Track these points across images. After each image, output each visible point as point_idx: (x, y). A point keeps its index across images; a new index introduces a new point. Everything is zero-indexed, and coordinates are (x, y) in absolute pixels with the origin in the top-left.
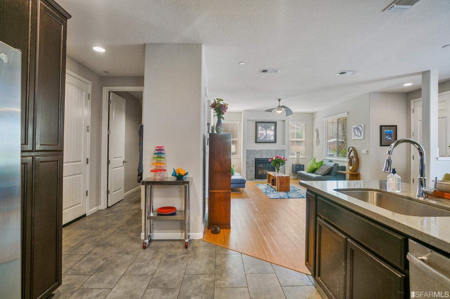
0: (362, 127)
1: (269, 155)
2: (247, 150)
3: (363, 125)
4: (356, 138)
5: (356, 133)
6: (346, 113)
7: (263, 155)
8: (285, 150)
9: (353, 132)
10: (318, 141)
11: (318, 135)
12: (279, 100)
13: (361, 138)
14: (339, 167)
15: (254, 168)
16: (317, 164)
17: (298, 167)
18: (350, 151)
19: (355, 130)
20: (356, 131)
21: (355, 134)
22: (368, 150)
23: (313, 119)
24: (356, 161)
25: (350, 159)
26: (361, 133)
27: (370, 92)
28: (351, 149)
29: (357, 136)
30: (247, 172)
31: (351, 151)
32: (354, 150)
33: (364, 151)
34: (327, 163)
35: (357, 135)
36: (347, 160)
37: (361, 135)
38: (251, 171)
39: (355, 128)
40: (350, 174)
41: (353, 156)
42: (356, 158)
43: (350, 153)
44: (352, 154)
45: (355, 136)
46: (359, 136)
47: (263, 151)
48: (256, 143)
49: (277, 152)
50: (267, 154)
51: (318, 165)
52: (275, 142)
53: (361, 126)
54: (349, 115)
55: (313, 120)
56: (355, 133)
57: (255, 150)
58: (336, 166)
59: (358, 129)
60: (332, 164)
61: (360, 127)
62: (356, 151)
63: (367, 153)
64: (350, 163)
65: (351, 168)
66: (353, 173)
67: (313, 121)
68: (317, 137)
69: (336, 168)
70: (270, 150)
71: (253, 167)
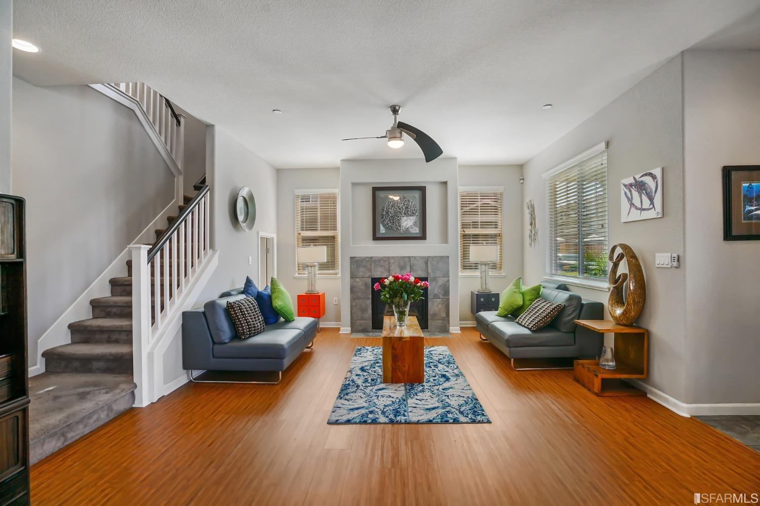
0: (654, 177)
1: (408, 269)
2: (351, 257)
3: (657, 172)
4: (636, 215)
5: (634, 202)
6: (603, 145)
7: (391, 268)
8: (448, 257)
9: (624, 200)
10: (533, 232)
11: (533, 218)
12: (395, 110)
13: (651, 214)
14: (582, 305)
15: (369, 302)
16: (523, 294)
17: (482, 300)
18: (615, 257)
19: (630, 191)
20: (635, 194)
21: (632, 205)
22: (681, 255)
23: (521, 179)
24: (635, 289)
25: (616, 281)
26: (651, 199)
27: (683, 52)
28: (619, 251)
29: (637, 208)
30: (353, 311)
31: (621, 257)
32: (629, 253)
33: (663, 259)
34: (550, 291)
35: (639, 205)
36: (606, 285)
37: (652, 203)
38: (364, 310)
39: (631, 185)
40: (616, 334)
41: (625, 276)
42: (636, 282)
43: (616, 266)
44: (623, 268)
45: (633, 209)
46: (644, 210)
47: (392, 261)
48: (373, 240)
49: (426, 263)
50: (402, 268)
51: (528, 298)
52: (423, 236)
53: (651, 175)
54: (609, 148)
55: (522, 181)
56: (630, 200)
57: (371, 257)
58: (575, 303)
59: (640, 186)
60: (563, 296)
61: (648, 180)
62: (634, 256)
63: (675, 264)
64: (618, 296)
65: (619, 311)
66: (627, 330)
67: (523, 183)
68: (531, 224)
69: (573, 311)
70: (409, 258)
71: (369, 299)
